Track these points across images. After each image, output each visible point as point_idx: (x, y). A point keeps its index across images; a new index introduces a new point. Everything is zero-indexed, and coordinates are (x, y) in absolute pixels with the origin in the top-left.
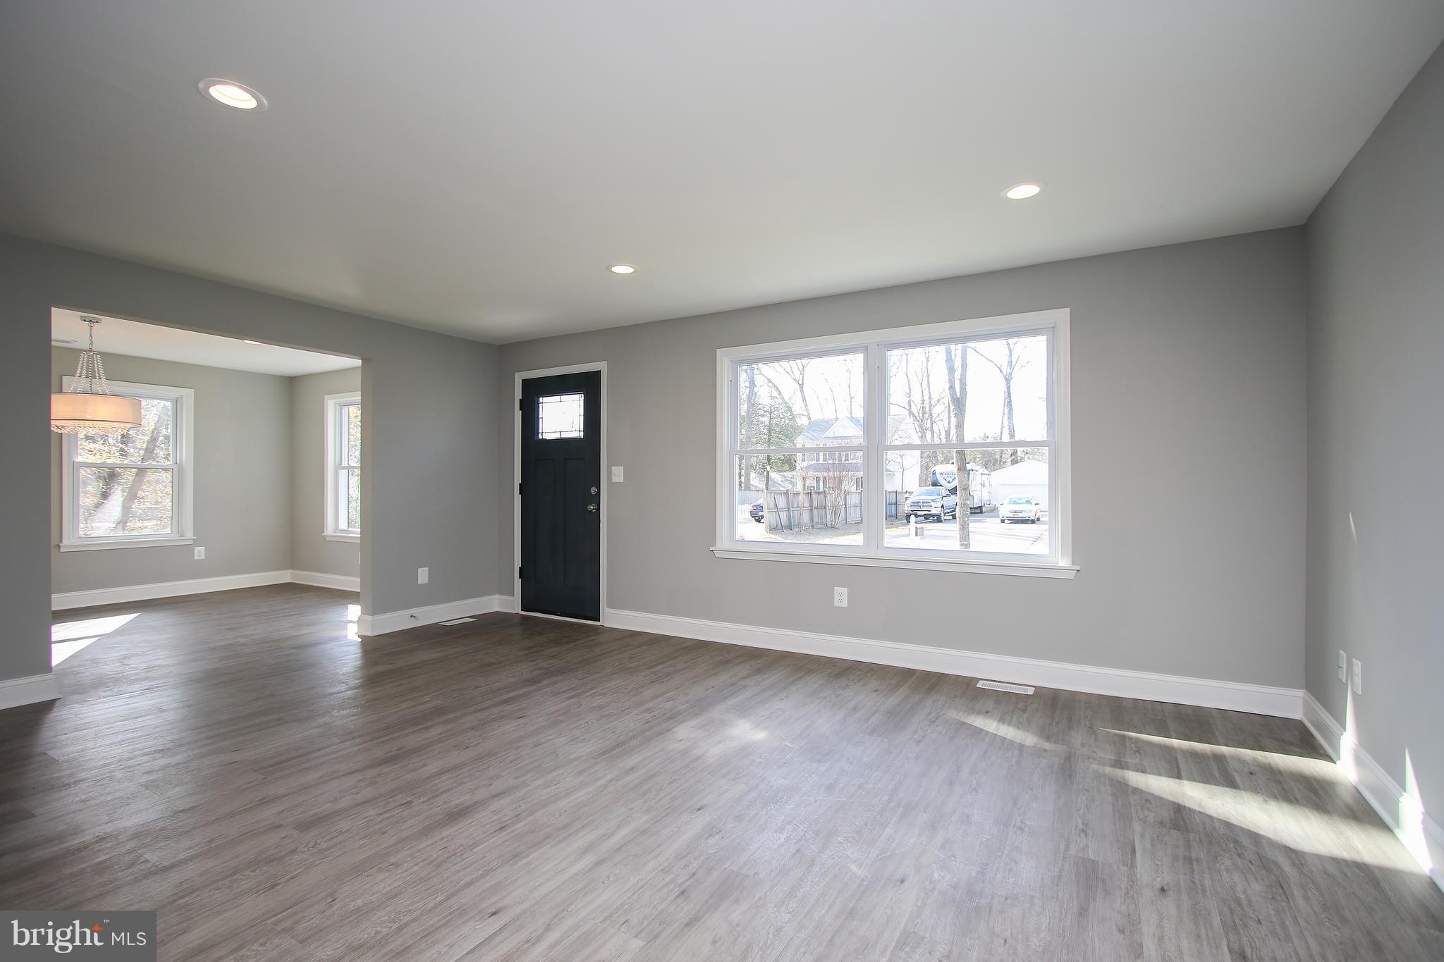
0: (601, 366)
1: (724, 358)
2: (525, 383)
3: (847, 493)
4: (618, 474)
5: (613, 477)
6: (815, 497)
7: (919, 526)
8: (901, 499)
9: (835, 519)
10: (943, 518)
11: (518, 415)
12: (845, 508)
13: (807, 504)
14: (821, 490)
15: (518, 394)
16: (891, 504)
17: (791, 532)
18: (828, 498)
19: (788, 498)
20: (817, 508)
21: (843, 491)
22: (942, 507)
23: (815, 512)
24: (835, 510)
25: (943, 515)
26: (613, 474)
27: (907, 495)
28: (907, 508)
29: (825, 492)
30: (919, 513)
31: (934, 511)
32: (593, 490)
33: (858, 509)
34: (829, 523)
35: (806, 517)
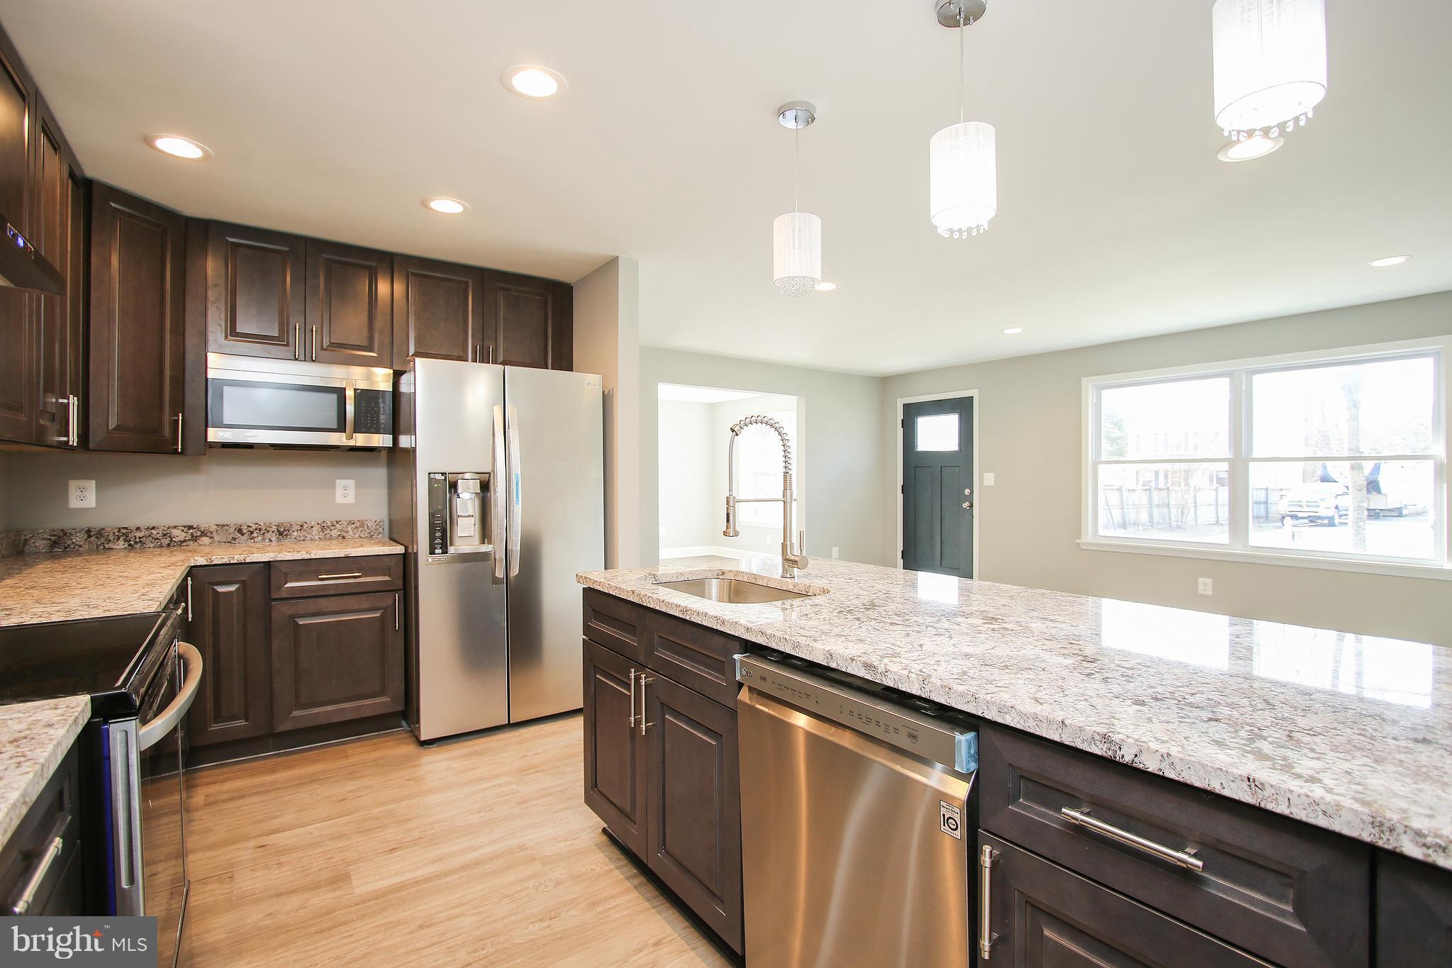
0: (973, 392)
1: (1088, 386)
2: (907, 407)
3: (1197, 490)
4: (989, 479)
5: (985, 481)
6: (1155, 493)
7: (1296, 529)
8: (1274, 497)
9: (1182, 519)
10: (1337, 520)
11: (900, 431)
12: (1196, 506)
13: (1145, 501)
14: (1161, 485)
15: (900, 416)
16: (1259, 503)
17: (1125, 531)
18: (1173, 495)
19: (1121, 496)
20: (1158, 506)
21: (1192, 488)
22: (1337, 507)
23: (1155, 510)
24: (1183, 510)
25: (1337, 517)
26: (984, 479)
27: (1282, 493)
28: (1283, 507)
29: (1168, 488)
30: (1300, 515)
31: (1322, 513)
32: (967, 492)
33: (1213, 508)
34: (1174, 524)
35: (1144, 516)
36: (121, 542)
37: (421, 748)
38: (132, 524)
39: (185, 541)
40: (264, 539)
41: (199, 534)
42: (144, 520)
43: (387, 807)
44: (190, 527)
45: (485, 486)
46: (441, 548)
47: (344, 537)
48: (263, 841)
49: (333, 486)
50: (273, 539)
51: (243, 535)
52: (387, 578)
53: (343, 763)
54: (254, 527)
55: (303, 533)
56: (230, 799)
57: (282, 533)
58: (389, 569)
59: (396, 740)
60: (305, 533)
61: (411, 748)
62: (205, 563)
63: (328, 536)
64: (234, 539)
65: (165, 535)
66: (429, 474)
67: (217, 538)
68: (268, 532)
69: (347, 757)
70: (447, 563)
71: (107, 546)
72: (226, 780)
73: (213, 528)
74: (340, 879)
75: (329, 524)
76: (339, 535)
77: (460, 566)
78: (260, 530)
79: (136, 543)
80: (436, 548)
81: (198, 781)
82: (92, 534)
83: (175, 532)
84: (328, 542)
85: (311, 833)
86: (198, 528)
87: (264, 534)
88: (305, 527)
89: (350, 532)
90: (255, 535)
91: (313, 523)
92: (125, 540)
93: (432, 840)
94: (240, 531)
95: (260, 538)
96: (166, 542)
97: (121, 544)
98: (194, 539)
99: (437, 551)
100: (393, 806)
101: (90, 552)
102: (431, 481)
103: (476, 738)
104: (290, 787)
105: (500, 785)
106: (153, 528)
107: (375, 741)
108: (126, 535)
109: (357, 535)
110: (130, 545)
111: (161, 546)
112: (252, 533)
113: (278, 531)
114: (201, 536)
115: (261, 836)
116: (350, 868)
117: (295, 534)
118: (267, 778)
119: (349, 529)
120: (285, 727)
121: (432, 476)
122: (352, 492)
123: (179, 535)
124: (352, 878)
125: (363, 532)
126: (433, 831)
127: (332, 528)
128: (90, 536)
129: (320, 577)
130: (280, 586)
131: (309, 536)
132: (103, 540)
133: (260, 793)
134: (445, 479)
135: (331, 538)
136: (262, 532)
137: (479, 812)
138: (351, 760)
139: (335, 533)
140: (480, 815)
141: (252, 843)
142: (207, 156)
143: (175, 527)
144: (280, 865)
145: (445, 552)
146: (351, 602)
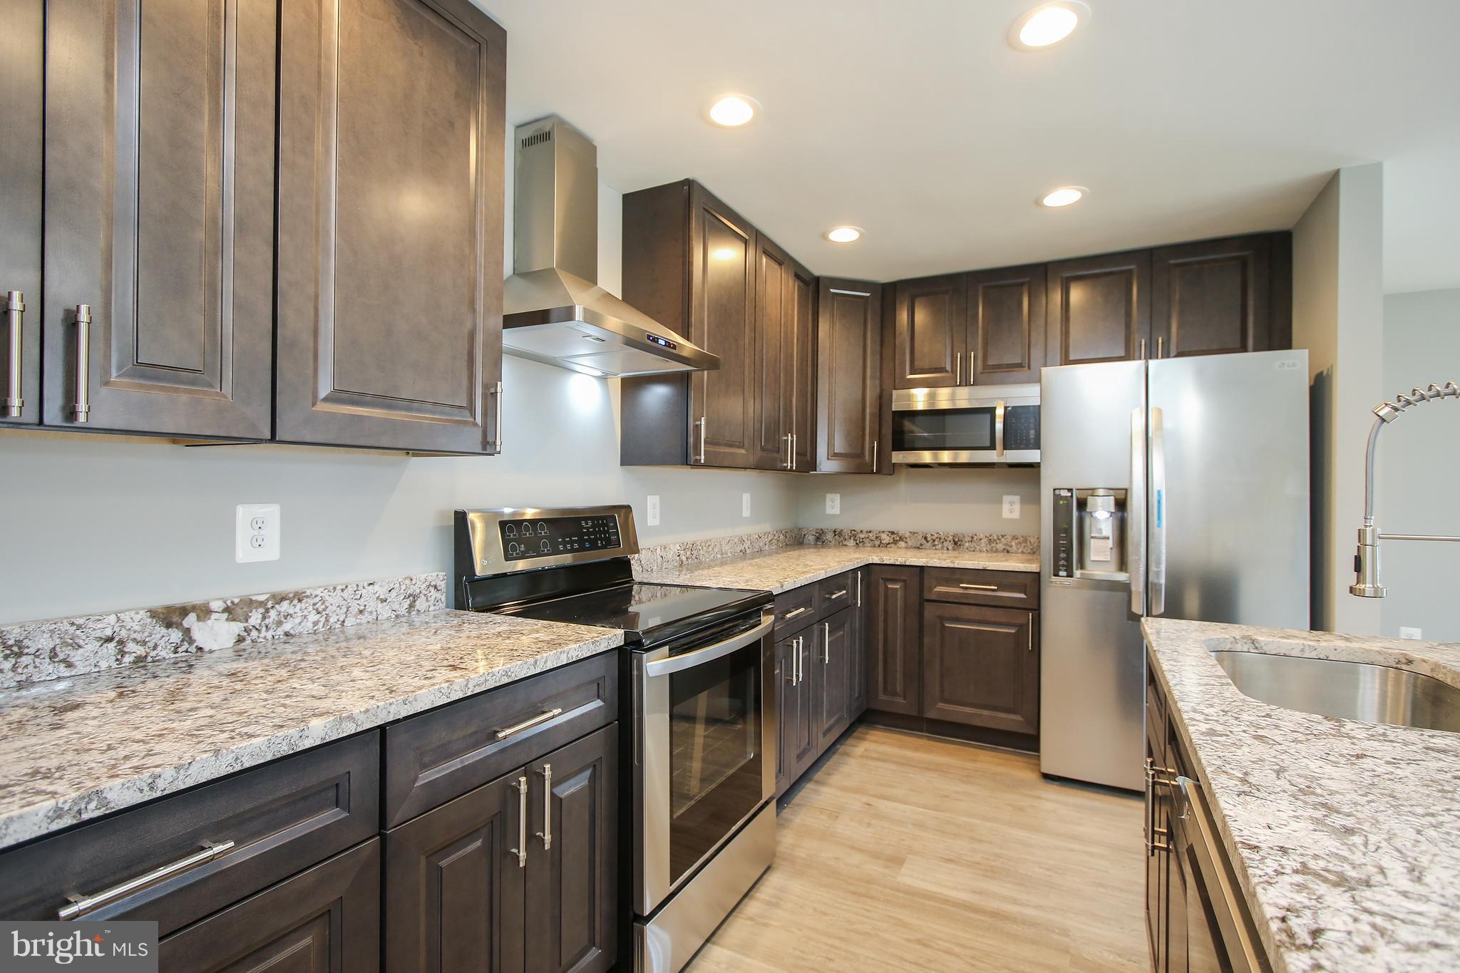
36: (852, 541)
37: (1043, 780)
38: (858, 528)
39: (889, 544)
40: (943, 548)
41: (898, 538)
42: (864, 526)
43: (971, 820)
44: (893, 533)
45: (1121, 505)
46: (1066, 570)
47: (1008, 552)
48: (873, 801)
49: (1000, 502)
50: (950, 548)
51: (928, 542)
52: (1023, 596)
53: (968, 765)
54: (936, 535)
55: (973, 544)
56: (878, 759)
57: (957, 543)
58: (1026, 586)
59: (1027, 763)
60: (975, 545)
61: (1032, 776)
62: (879, 562)
63: (994, 549)
64: (921, 545)
65: (877, 538)
66: (1054, 490)
67: (910, 543)
68: (946, 541)
69: (976, 761)
70: (1073, 588)
71: (844, 543)
72: (884, 743)
73: (907, 535)
74: (896, 861)
75: (995, 537)
76: (1004, 549)
77: (1088, 594)
78: (940, 539)
79: (860, 542)
80: (1060, 570)
81: (869, 736)
82: (837, 533)
83: (884, 536)
84: (994, 555)
85: (905, 812)
86: (897, 534)
87: (943, 542)
88: (975, 539)
89: (1014, 548)
90: (936, 543)
91: (982, 536)
92: (854, 540)
93: (986, 871)
94: (926, 538)
95: (940, 546)
96: (877, 543)
97: (851, 543)
98: (895, 542)
99: (1061, 573)
100: (978, 822)
101: (835, 546)
102: (1057, 498)
103: (1105, 794)
104: (918, 767)
105: (1091, 855)
106: (870, 532)
107: (1008, 756)
108: (855, 536)
109: (1020, 550)
110: (857, 544)
111: (874, 546)
112: (934, 541)
113: (954, 541)
114: (899, 540)
115: (874, 796)
116: (909, 856)
117: (967, 544)
118: (909, 753)
119: (1013, 544)
120: (931, 714)
121: (1057, 492)
122: (1017, 507)
123: (886, 538)
124: (905, 865)
125: (1026, 548)
126: (993, 863)
127: (998, 541)
128: (835, 535)
129: (961, 585)
130: (931, 590)
131: (978, 548)
132: (842, 539)
133: (896, 762)
134: (1072, 496)
135: (997, 551)
136: (941, 541)
137: (1048, 870)
138: (977, 765)
139: (1000, 547)
140: (1048, 873)
141: (865, 799)
142: (862, 235)
143: (883, 532)
144: (869, 825)
145: (1070, 575)
146: (989, 614)
